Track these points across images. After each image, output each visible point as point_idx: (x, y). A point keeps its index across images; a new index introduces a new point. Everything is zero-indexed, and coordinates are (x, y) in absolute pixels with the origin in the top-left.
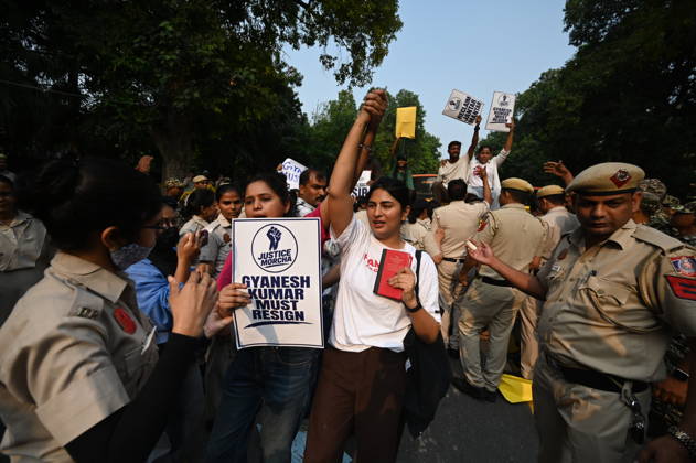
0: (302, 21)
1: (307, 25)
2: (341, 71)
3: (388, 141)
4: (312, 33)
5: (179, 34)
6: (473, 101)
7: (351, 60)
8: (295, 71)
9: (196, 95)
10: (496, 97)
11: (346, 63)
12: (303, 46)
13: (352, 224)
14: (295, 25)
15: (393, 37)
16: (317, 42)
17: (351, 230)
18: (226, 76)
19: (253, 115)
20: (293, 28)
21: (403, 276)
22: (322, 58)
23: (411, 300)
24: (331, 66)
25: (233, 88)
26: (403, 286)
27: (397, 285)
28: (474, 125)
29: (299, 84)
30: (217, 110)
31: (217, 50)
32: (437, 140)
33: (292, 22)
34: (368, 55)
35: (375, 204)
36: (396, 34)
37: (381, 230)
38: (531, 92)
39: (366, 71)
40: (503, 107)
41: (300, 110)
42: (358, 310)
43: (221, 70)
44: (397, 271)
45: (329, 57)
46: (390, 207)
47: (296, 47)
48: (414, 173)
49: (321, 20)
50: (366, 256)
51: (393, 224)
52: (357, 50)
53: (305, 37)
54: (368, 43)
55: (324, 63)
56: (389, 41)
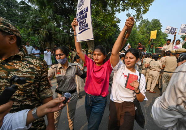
0: (121, 5)
1: (123, 6)
3: (147, 37)
4: (124, 8)
5: (94, 18)
6: (174, 28)
7: (136, 13)
8: (118, 19)
9: (97, 31)
10: (183, 25)
11: (134, 15)
12: (121, 12)
13: (119, 63)
14: (119, 6)
15: (151, 4)
16: (126, 10)
17: (118, 65)
18: (103, 25)
19: (109, 34)
20: (119, 7)
21: (135, 83)
22: (127, 14)
23: (137, 90)
25: (105, 28)
26: (135, 86)
27: (133, 86)
28: (174, 34)
29: (119, 23)
30: (101, 34)
31: (102, 19)
33: (118, 6)
34: (142, 11)
35: (127, 58)
36: (152, 3)
37: (129, 65)
39: (141, 16)
40: (185, 28)
41: (119, 30)
42: (120, 90)
43: (102, 24)
44: (133, 81)
45: (129, 14)
46: (132, 59)
47: (119, 13)
48: (156, 47)
50: (123, 74)
51: (133, 64)
52: (138, 10)
53: (122, 9)
54: (142, 8)
55: (128, 16)
56: (149, 6)
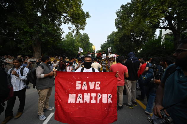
1: (64, 20)
2: (73, 30)
7: (75, 28)
12: (63, 24)
16: (66, 23)
22: (68, 27)
24: (71, 29)
30: (51, 41)
32: (92, 44)
38: (110, 35)
49: (68, 19)
